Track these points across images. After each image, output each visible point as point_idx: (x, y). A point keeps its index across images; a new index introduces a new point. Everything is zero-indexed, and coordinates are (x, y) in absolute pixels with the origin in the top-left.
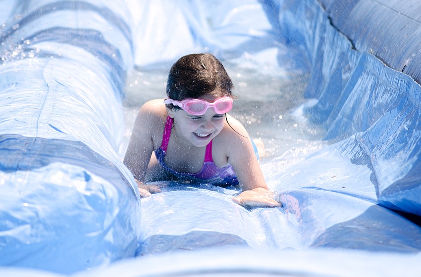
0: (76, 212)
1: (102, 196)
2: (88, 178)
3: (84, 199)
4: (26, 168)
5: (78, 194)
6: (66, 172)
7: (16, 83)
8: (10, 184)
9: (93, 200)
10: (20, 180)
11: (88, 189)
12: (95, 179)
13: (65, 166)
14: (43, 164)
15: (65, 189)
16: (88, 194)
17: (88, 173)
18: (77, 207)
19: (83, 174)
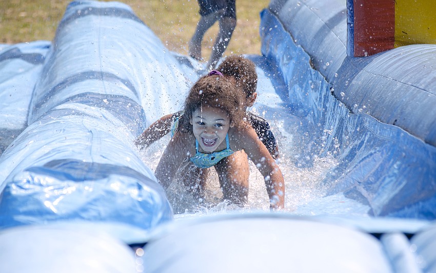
0: (130, 213)
1: (151, 202)
2: (140, 187)
3: (137, 204)
4: (91, 179)
5: (132, 199)
6: (122, 182)
7: (64, 130)
8: (79, 191)
9: (143, 204)
10: (87, 188)
11: (140, 196)
12: (146, 188)
13: (122, 178)
14: (105, 177)
15: (123, 195)
16: (140, 199)
17: (141, 183)
18: (130, 209)
19: (136, 184)
